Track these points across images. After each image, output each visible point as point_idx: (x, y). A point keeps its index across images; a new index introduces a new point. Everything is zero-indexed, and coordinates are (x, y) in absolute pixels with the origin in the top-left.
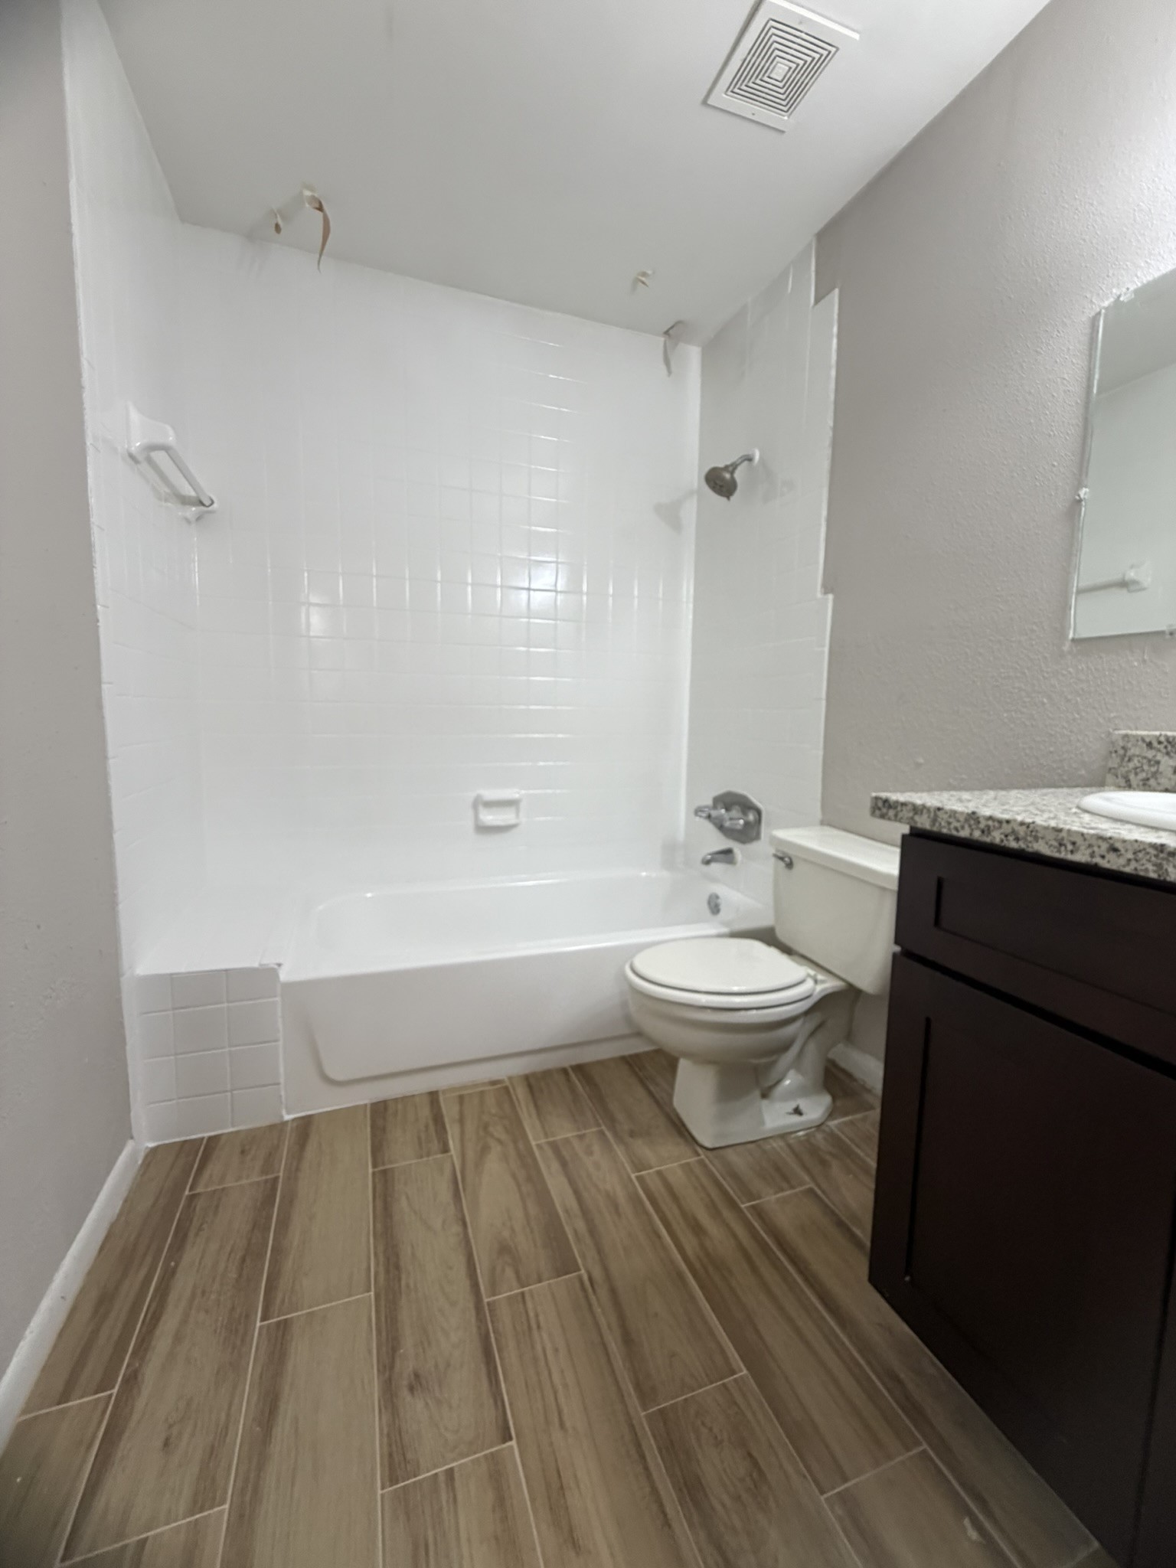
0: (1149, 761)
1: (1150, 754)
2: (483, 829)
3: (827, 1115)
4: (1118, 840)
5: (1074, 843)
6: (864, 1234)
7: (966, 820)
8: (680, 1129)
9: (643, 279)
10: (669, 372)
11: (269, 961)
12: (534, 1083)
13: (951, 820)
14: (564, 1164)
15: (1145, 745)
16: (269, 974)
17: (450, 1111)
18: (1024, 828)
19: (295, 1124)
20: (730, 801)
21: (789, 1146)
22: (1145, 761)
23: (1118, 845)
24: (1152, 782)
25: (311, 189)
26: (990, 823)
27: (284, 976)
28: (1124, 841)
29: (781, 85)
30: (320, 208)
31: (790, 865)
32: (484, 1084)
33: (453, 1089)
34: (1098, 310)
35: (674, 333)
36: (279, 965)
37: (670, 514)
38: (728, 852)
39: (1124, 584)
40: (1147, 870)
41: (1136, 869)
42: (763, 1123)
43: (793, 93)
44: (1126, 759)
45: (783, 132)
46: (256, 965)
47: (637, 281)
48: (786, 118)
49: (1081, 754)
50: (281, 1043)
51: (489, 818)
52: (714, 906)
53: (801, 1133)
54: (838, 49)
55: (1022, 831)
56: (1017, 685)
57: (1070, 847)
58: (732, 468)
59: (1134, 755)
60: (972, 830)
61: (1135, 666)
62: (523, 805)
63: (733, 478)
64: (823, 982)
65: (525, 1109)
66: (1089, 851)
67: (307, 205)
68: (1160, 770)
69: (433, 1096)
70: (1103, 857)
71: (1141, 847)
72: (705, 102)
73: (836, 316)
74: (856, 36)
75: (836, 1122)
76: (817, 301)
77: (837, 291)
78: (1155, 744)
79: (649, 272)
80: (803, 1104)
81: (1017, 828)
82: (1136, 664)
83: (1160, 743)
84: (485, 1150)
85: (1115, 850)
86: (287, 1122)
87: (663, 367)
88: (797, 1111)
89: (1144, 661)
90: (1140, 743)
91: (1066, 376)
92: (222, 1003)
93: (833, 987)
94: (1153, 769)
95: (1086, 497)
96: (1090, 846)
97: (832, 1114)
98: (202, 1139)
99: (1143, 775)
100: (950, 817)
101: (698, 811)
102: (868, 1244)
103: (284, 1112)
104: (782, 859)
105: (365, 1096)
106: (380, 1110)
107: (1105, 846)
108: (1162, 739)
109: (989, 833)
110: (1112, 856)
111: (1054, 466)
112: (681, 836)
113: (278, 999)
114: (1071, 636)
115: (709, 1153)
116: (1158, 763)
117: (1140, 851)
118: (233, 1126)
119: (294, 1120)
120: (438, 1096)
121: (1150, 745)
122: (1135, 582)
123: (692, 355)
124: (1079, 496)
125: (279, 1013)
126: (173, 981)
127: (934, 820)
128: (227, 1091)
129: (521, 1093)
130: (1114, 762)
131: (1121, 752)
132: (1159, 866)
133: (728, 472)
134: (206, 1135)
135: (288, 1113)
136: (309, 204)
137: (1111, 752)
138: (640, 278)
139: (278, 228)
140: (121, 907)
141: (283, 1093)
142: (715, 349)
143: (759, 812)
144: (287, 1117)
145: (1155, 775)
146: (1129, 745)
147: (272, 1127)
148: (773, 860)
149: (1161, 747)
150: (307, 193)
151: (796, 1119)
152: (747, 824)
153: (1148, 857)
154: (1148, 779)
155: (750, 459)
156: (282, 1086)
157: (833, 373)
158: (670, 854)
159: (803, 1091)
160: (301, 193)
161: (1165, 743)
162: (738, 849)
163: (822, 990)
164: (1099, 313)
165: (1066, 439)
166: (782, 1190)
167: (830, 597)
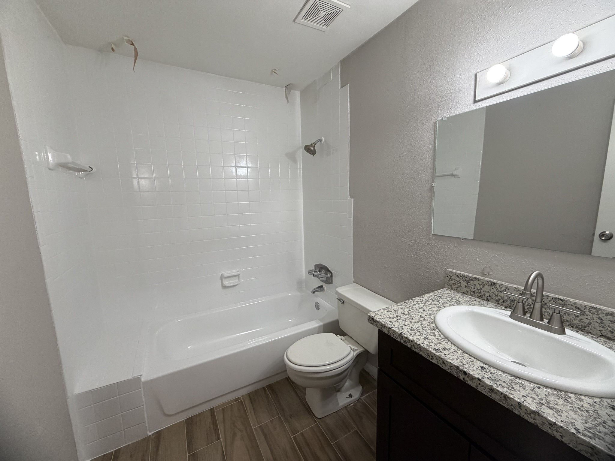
0: (458, 282)
1: (458, 279)
2: (224, 287)
3: (360, 395)
4: (445, 360)
5: (432, 356)
6: (374, 448)
7: (399, 336)
8: (309, 411)
9: (275, 71)
10: (288, 102)
11: (136, 375)
12: (253, 396)
13: (394, 334)
14: (265, 436)
15: (456, 276)
16: (137, 380)
17: (219, 417)
18: (417, 345)
19: (153, 437)
20: (321, 268)
21: (348, 411)
22: (456, 281)
23: (445, 362)
24: (459, 289)
25: (128, 37)
26: (406, 339)
27: (143, 379)
28: (447, 361)
29: (323, 18)
30: (133, 44)
31: (343, 303)
32: (232, 401)
33: (219, 406)
34: (436, 121)
35: (289, 88)
36: (141, 375)
37: (292, 157)
38: (321, 287)
39: (453, 175)
40: (454, 373)
41: (451, 372)
42: (338, 404)
43: (328, 20)
44: (451, 280)
45: (325, 32)
46: (131, 378)
47: (272, 72)
48: (326, 28)
49: (437, 274)
50: (145, 406)
51: (227, 283)
52: (317, 307)
53: (352, 405)
54: (343, 10)
55: (416, 346)
56: (416, 246)
57: (431, 357)
58: (313, 145)
59: (453, 279)
60: (401, 340)
61: (452, 248)
62: (241, 276)
63: (314, 149)
64: (357, 350)
65: (249, 412)
66: (437, 361)
67: (126, 43)
68: (461, 285)
69: (212, 410)
70: (441, 364)
71: (452, 365)
72: (294, 21)
73: (349, 95)
74: (349, 7)
75: (364, 397)
76: (342, 87)
77: (348, 85)
78: (459, 277)
79: (277, 70)
80: (352, 392)
81: (415, 345)
82: (452, 247)
83: (461, 276)
84: (234, 435)
85: (444, 363)
86: (150, 435)
87: (286, 100)
88: (350, 396)
89: (455, 247)
90: (455, 275)
91: (427, 141)
92: (117, 396)
93: (360, 351)
94: (459, 285)
95: (435, 185)
96: (437, 359)
97: (362, 394)
98: (113, 451)
99: (456, 286)
100: (394, 332)
101: (309, 272)
102: (375, 451)
103: (148, 432)
104: (340, 300)
105: (182, 418)
106: (190, 422)
107: (441, 361)
108: (461, 275)
109: (406, 343)
110: (443, 365)
111: (424, 172)
112: (304, 277)
113: (142, 389)
114: (432, 233)
115: (320, 420)
116: (460, 283)
117: (452, 366)
118: (126, 443)
119: (153, 434)
120: (214, 411)
121: (458, 276)
122: (456, 175)
123: (297, 94)
124: (433, 185)
125: (143, 394)
126: (93, 393)
127: (389, 332)
128: (122, 430)
129: (248, 404)
130: (447, 280)
131: (449, 277)
132: (457, 374)
133: (312, 147)
134: (114, 450)
135: (150, 432)
136: (127, 42)
137: (446, 277)
138: (273, 71)
139: (113, 49)
140: (64, 371)
141: (147, 425)
142: (304, 93)
143: (331, 273)
144: (150, 434)
145: (460, 287)
146: (452, 275)
147: (144, 440)
148: (337, 300)
149: (461, 278)
150: (126, 38)
151: (350, 399)
152: (327, 278)
153: (454, 369)
154: (457, 288)
155: (321, 141)
156: (146, 422)
157: (349, 116)
158: (300, 284)
159: (352, 387)
160: (123, 38)
161: (462, 277)
162: (325, 286)
163: (357, 353)
164: (437, 122)
165: (428, 163)
166: (346, 433)
167: (352, 200)
